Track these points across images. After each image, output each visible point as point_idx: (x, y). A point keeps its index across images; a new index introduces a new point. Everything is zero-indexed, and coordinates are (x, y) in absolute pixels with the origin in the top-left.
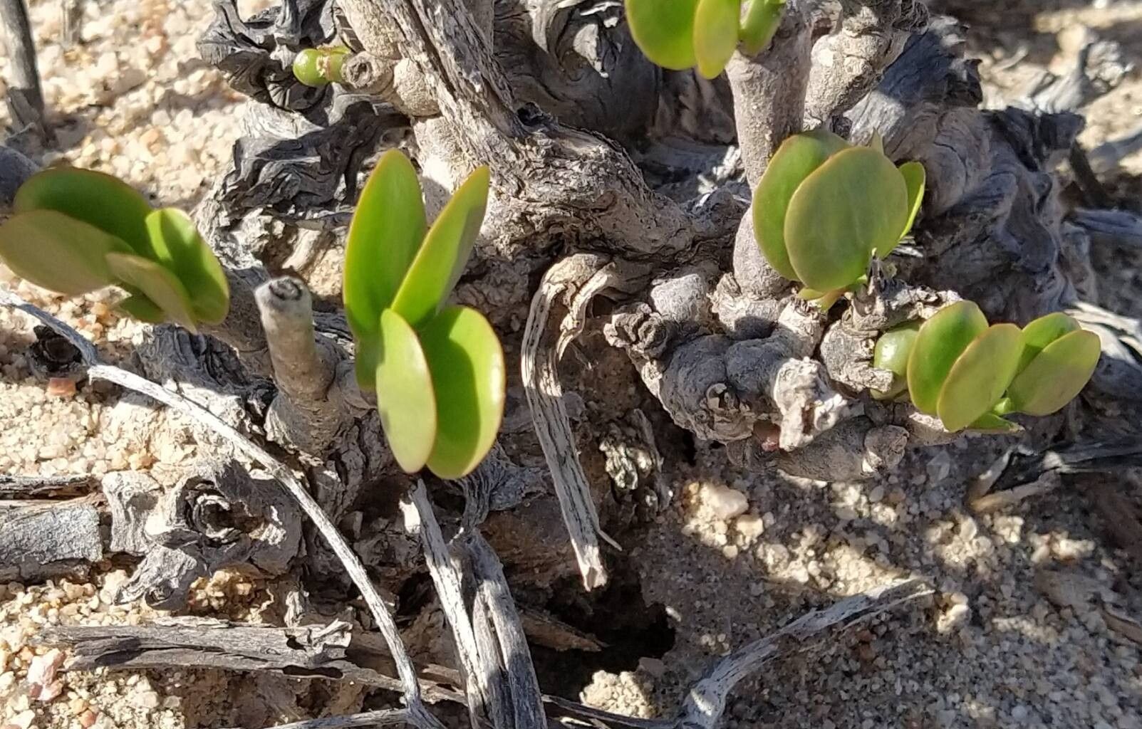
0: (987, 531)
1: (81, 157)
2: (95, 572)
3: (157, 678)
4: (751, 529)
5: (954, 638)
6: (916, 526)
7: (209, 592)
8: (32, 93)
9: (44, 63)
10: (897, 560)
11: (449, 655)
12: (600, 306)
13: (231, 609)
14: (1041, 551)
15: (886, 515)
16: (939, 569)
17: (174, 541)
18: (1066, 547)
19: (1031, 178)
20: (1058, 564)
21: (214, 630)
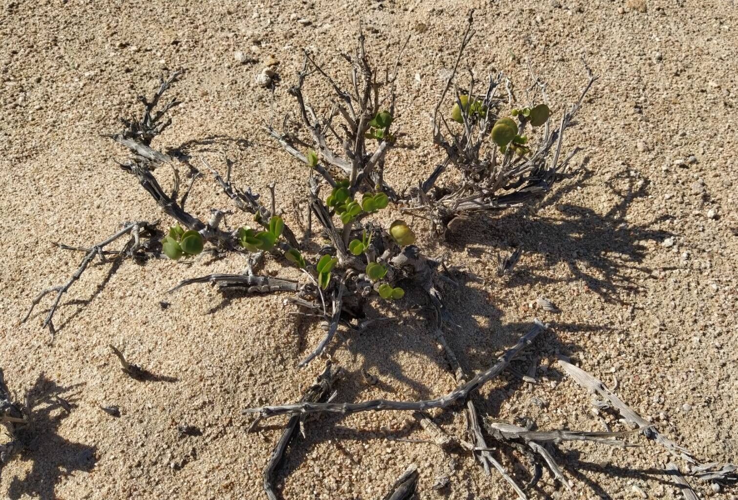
0: (411, 314)
1: (313, 239)
2: (295, 292)
3: (298, 306)
4: (378, 306)
5: (399, 326)
6: (401, 311)
7: (308, 298)
8: (310, 230)
9: (313, 226)
10: (396, 314)
11: (331, 311)
12: (352, 275)
13: (309, 300)
14: (418, 318)
15: (397, 308)
16: (401, 317)
17: (303, 290)
18: (421, 318)
19: (430, 270)
20: (419, 320)
21: (305, 302)
